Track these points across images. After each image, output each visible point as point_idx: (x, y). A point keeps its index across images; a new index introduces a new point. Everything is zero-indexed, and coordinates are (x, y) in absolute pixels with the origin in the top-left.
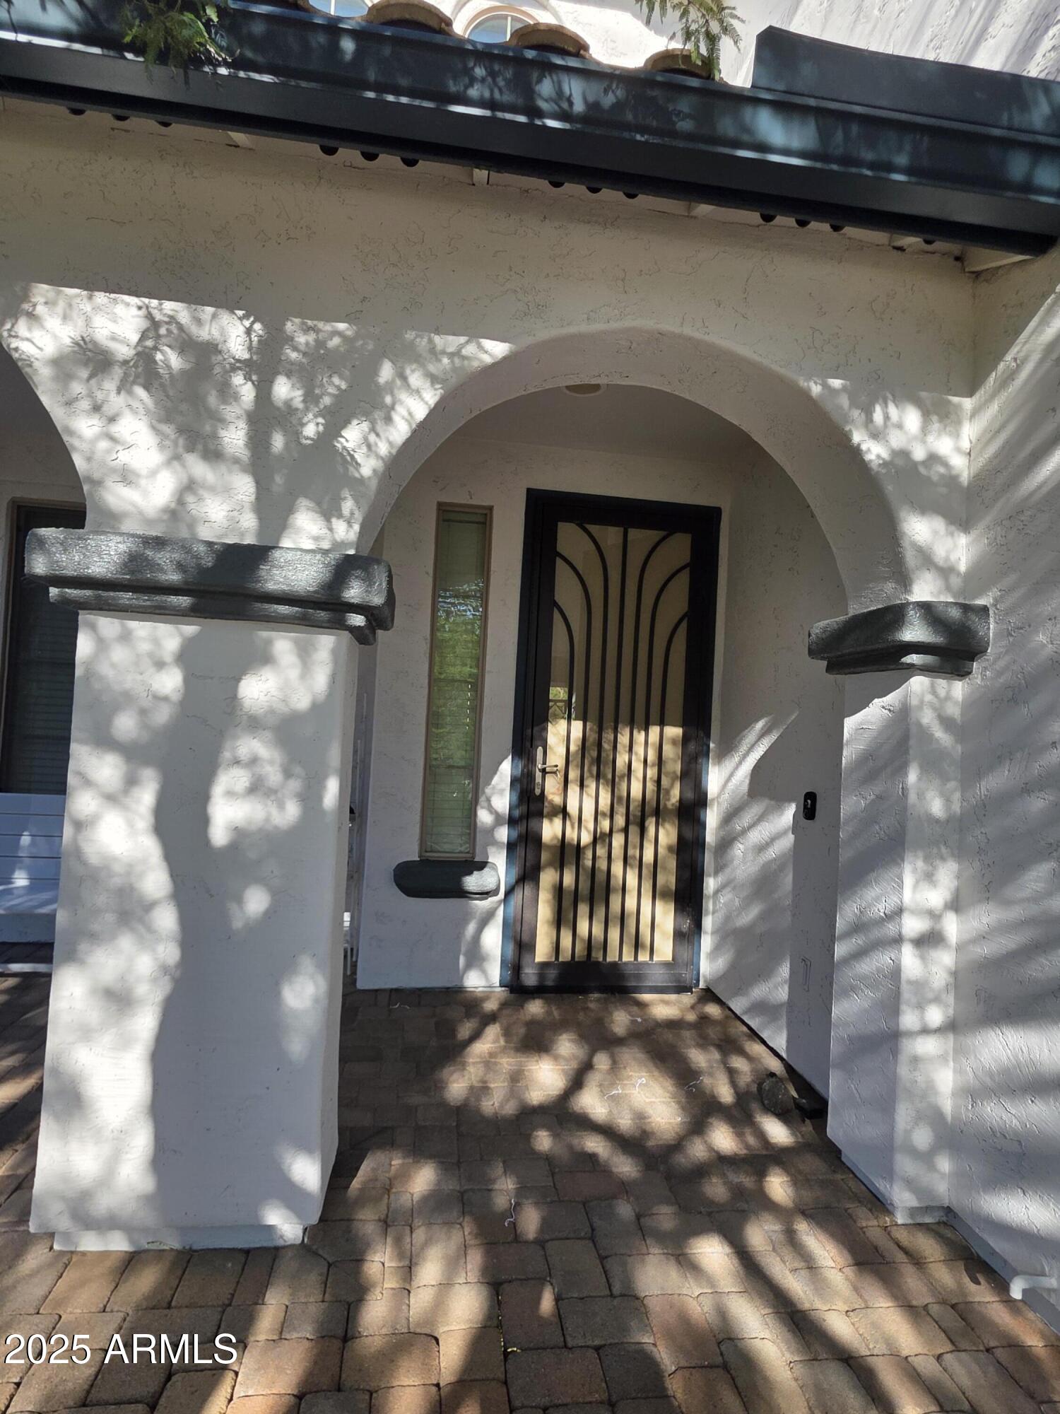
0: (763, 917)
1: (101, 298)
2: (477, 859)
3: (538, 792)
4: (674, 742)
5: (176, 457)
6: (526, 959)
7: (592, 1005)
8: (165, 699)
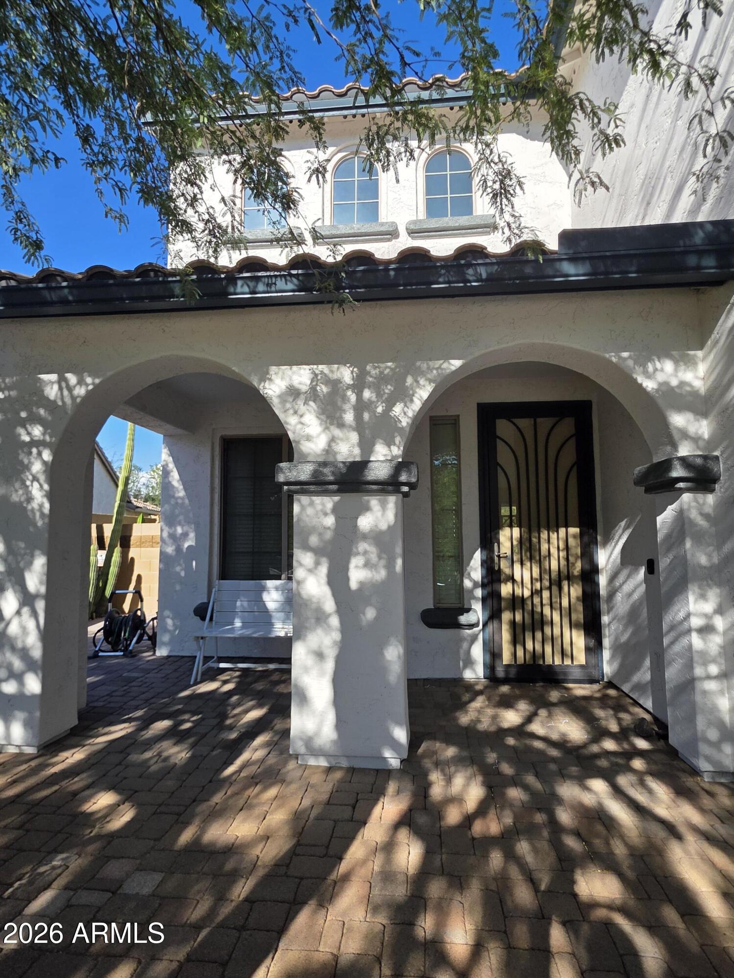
0: (633, 634)
1: (295, 368)
2: (465, 607)
3: (496, 568)
4: (574, 536)
5: (327, 428)
6: (498, 663)
7: (538, 689)
8: (329, 528)
